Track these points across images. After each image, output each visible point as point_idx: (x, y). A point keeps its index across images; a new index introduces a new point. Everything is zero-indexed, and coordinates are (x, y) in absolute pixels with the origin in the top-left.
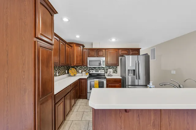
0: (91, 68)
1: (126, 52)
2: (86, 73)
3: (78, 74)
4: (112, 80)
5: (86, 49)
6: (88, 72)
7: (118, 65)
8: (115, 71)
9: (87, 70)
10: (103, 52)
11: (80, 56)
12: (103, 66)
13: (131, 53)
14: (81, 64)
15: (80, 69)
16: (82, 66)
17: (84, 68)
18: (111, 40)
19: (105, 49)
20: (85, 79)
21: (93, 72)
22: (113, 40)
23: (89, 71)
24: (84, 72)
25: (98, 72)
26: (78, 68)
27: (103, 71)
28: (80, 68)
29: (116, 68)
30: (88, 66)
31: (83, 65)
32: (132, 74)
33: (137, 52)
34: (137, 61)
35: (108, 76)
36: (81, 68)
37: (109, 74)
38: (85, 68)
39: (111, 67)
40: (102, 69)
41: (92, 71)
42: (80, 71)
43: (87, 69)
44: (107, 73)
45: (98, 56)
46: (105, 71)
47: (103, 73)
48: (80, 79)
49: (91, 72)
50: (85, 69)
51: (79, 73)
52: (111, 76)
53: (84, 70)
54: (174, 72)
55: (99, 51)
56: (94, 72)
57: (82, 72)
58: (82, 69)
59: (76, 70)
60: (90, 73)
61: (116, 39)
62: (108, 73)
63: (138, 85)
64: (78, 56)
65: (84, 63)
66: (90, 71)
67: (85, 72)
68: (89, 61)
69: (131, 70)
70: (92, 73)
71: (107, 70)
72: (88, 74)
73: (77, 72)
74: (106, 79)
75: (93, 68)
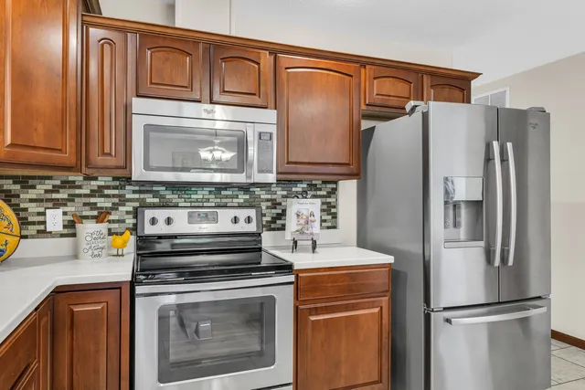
0: (156, 194)
1: (402, 89)
2: (110, 233)
3: (30, 248)
4: (335, 279)
6: (130, 221)
9: (115, 207)
12: (259, 178)
14: (68, 156)
15: (57, 204)
16: (78, 178)
19: (276, 50)
20: (115, 286)
21: (169, 221)
23: (136, 213)
24: (88, 229)
25: (215, 220)
26: (32, 194)
27: (252, 213)
28: (56, 189)
29: (329, 195)
30: (138, 172)
31: (82, 163)
32: (462, 233)
33: (458, 98)
34: (495, 144)
36: (63, 195)
37: (301, 232)
38: (99, 192)
39: (299, 188)
40: (242, 197)
41: (161, 214)
42: (55, 219)
43: (123, 200)
44: (277, 225)
46: (261, 215)
47: (252, 228)
48: (59, 291)
49: (153, 221)
50: (103, 203)
51: (43, 233)
53: (93, 206)
56: (180, 222)
57: (70, 225)
58: (72, 198)
59: (8, 211)
60: (149, 230)
63: (499, 303)
65: (95, 148)
66: (149, 214)
67: (103, 227)
68: (149, 128)
70: (161, 229)
71: (277, 204)
72: (132, 240)
73: (24, 222)
74: (292, 278)
75: (169, 195)
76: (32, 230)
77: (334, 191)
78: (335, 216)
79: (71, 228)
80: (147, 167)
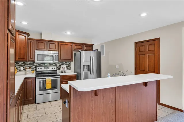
0: (39, 64)
1: (80, 47)
3: (19, 73)
5: (33, 40)
6: (34, 69)
7: (72, 60)
8: (69, 67)
9: (32, 66)
10: (56, 46)
11: (25, 48)
12: (56, 62)
13: (85, 48)
15: (22, 66)
16: (26, 62)
17: (28, 64)
18: (66, 33)
19: (59, 42)
20: (33, 78)
21: (41, 69)
22: (69, 33)
23: (36, 67)
24: (28, 70)
25: (49, 68)
26: (18, 65)
27: (55, 67)
28: (22, 64)
29: (69, 64)
30: (36, 62)
32: (87, 70)
33: (90, 48)
34: (91, 57)
35: (62, 72)
36: (23, 65)
37: (63, 70)
39: (64, 63)
40: (54, 65)
41: (40, 67)
42: (22, 69)
44: (59, 69)
45: (49, 49)
46: (57, 67)
47: (55, 69)
48: (25, 78)
50: (30, 66)
51: (20, 71)
52: (65, 72)
53: (28, 66)
54: (117, 67)
55: (50, 44)
56: (43, 69)
58: (25, 65)
61: (71, 33)
62: (61, 69)
64: (22, 48)
65: (29, 58)
66: (38, 67)
67: (30, 70)
68: (38, 55)
69: (86, 66)
71: (60, 66)
72: (35, 72)
74: (60, 77)
75: (41, 64)
76: (18, 70)
77: (70, 63)
78: (70, 67)
79: (25, 70)
80: (38, 61)
